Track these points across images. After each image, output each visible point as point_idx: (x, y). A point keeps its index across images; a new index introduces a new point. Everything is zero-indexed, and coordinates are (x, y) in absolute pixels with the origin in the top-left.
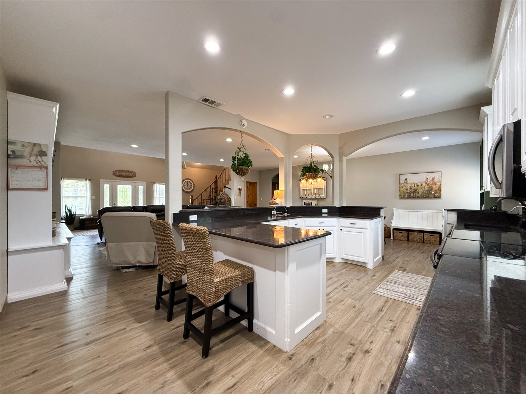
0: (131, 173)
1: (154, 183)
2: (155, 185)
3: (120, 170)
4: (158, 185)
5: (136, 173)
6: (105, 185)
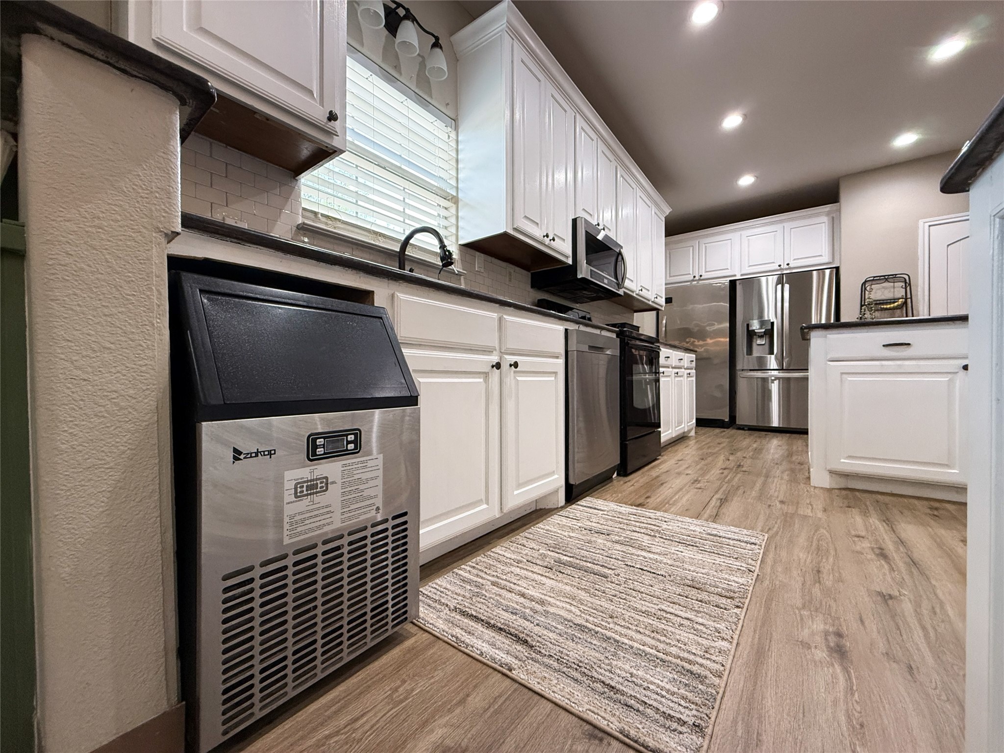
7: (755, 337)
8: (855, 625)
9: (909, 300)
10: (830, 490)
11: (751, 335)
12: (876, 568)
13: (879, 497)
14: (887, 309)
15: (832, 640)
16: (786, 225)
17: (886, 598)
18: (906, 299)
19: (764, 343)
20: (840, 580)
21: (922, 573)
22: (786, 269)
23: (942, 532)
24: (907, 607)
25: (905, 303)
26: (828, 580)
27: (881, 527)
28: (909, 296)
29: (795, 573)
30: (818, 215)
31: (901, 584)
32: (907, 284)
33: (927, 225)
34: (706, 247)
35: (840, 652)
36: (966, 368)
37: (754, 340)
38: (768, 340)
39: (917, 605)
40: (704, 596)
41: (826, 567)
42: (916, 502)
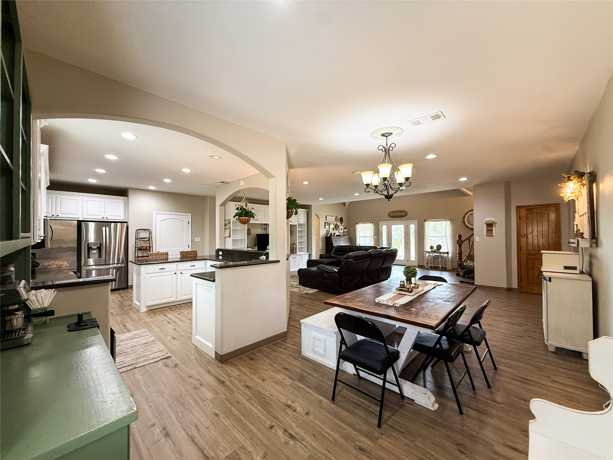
0: (403, 213)
1: (425, 221)
2: (426, 223)
3: (393, 212)
4: (430, 222)
5: (407, 212)
6: (383, 226)
7: (91, 250)
8: (174, 335)
9: (151, 239)
10: (147, 312)
11: (89, 249)
12: (169, 325)
13: (158, 310)
14: (144, 241)
15: (172, 338)
16: (106, 200)
17: (175, 329)
18: (150, 238)
19: (96, 252)
20: (166, 330)
21: (176, 323)
22: (106, 219)
23: (174, 314)
24: (178, 329)
25: (149, 240)
26: (164, 331)
27: (165, 317)
28: (150, 237)
29: (159, 333)
30: (120, 199)
31: (175, 326)
32: (150, 233)
33: (155, 213)
34: (61, 200)
35: (174, 339)
36: (175, 273)
37: (91, 251)
38: (98, 252)
39: (179, 328)
40: (149, 344)
41: (162, 329)
42: (166, 308)
